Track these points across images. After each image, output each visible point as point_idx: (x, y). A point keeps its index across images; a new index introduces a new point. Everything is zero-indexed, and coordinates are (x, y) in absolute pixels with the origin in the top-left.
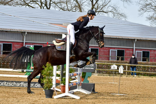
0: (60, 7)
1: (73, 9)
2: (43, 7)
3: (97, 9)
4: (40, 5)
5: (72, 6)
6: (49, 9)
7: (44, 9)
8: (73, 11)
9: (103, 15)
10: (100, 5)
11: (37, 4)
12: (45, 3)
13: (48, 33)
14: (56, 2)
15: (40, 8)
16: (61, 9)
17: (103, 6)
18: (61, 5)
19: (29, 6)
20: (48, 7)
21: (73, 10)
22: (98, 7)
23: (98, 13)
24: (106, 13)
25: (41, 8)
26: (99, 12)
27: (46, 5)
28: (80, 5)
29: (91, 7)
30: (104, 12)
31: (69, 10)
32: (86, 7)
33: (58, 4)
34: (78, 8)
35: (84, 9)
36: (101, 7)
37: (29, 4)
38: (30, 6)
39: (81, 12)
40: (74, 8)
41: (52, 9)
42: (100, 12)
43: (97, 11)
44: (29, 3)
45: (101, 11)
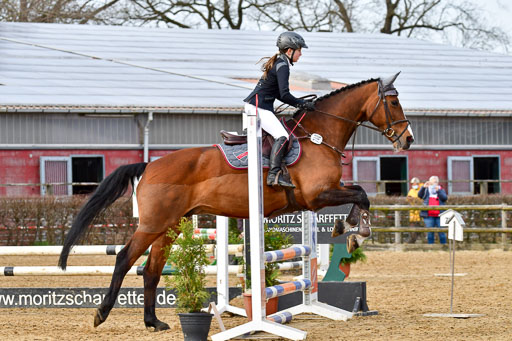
0: (276, 19)
1: (321, 23)
2: (218, 23)
3: (406, 19)
4: (206, 15)
5: (319, 11)
6: (237, 27)
7: (220, 28)
8: (320, 31)
9: (427, 38)
10: (414, 5)
11: (196, 11)
12: (222, 9)
13: (227, 111)
14: (261, 3)
15: (206, 25)
16: (281, 24)
17: (428, 6)
18: (279, 12)
19: (168, 20)
20: (235, 21)
21: (322, 28)
22: (407, 10)
23: (408, 31)
24: (437, 29)
25: (210, 27)
26: (412, 27)
27: (226, 15)
28: (346, 7)
29: (385, 11)
30: (430, 27)
31: (306, 28)
32: (366, 12)
33: (269, 10)
34: (337, 17)
35: (361, 22)
36: (421, 9)
37: (169, 15)
38: (173, 22)
39: (350, 30)
40: (327, 21)
41: (247, 28)
42: (417, 29)
43: (406, 25)
44: (168, 11)
45: (420, 23)
